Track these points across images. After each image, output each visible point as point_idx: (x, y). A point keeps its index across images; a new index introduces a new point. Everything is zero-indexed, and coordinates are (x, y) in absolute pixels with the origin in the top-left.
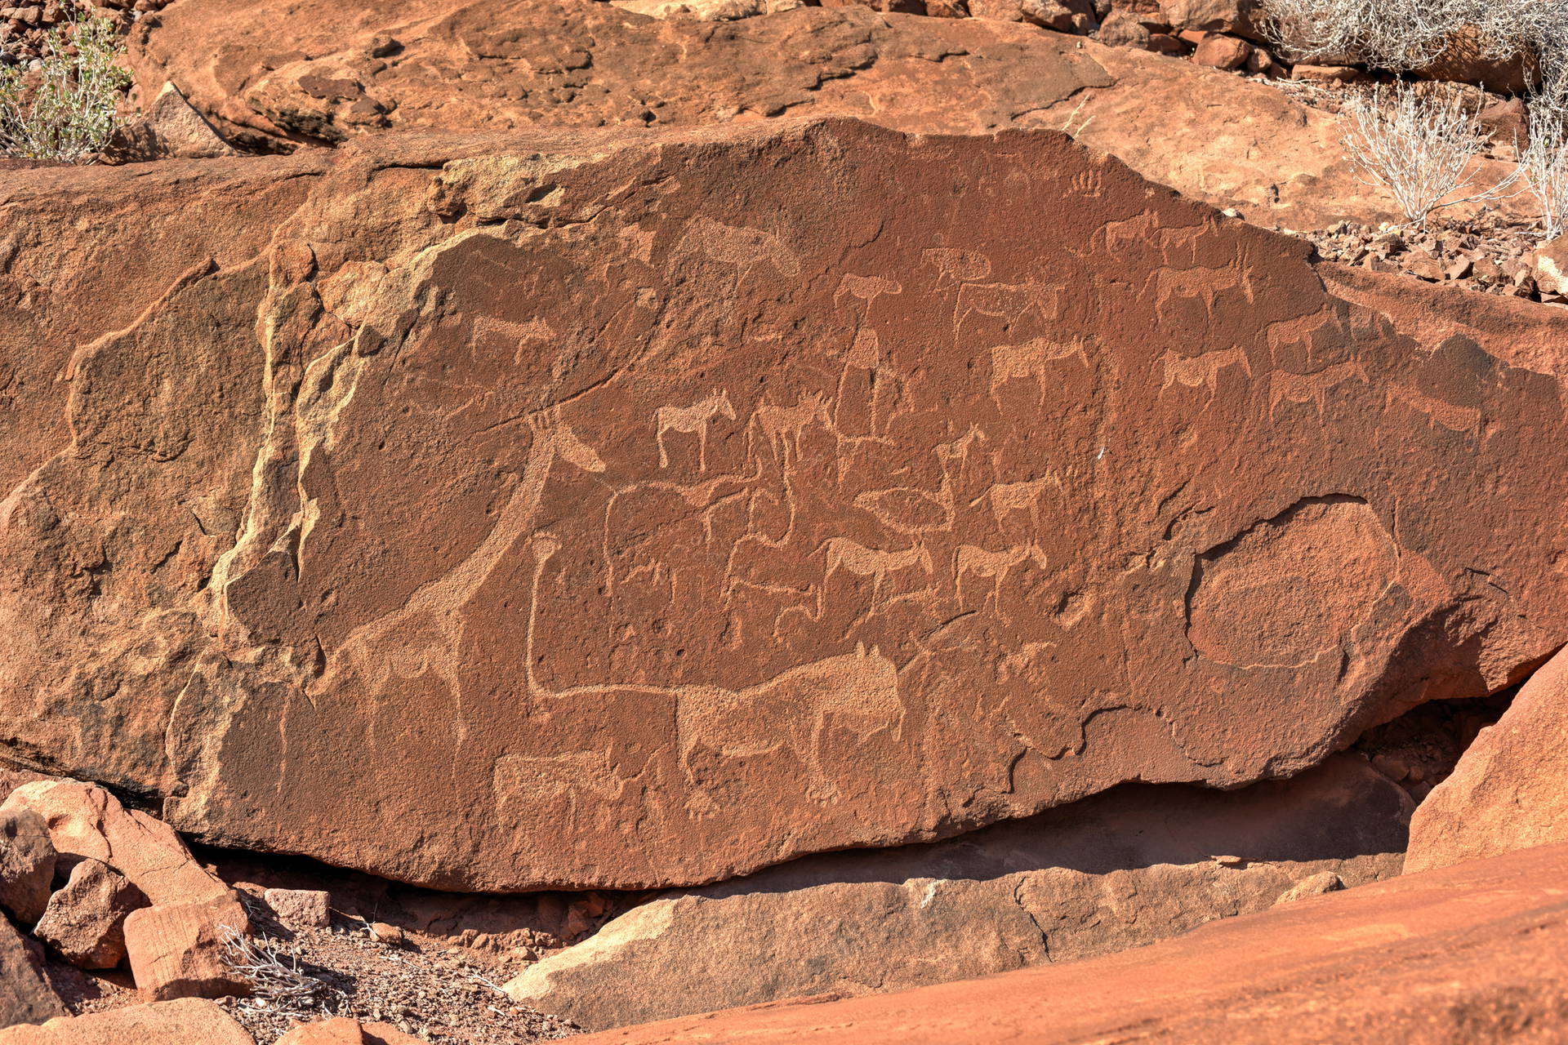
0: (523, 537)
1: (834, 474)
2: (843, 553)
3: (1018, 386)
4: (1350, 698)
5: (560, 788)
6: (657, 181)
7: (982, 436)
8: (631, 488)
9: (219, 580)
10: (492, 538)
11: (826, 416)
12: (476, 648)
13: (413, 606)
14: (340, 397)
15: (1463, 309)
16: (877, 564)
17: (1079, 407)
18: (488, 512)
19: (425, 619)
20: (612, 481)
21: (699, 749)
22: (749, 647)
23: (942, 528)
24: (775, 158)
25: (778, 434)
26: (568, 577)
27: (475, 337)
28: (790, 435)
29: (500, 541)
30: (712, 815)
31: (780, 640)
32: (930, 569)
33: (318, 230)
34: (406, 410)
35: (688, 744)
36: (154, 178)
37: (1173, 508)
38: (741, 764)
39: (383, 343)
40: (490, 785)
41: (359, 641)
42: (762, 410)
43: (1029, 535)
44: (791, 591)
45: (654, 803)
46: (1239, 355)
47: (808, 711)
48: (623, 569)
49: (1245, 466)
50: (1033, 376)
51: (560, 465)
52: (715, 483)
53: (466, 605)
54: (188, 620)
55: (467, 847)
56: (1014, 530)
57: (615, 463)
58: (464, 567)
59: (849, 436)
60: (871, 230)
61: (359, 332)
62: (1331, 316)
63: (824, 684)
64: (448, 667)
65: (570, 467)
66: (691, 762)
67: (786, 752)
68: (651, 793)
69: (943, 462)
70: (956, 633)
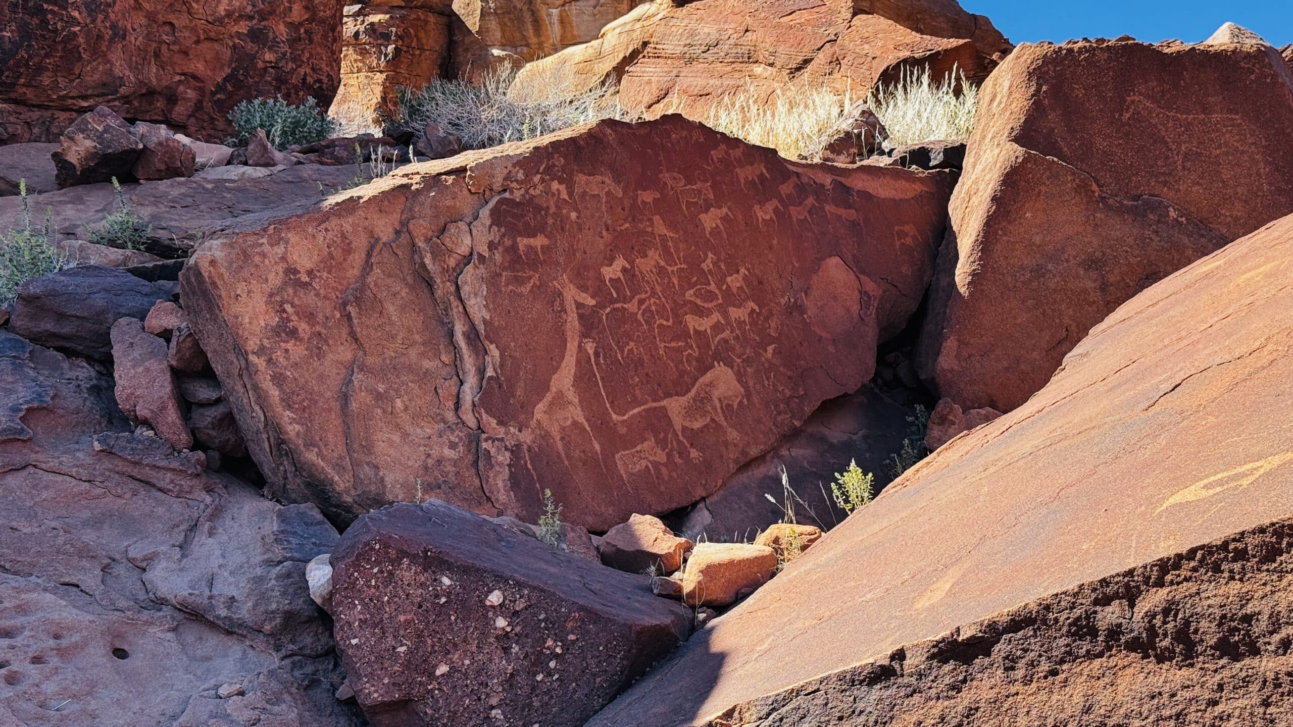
0: (580, 344)
2: (692, 322)
3: (715, 231)
7: (713, 256)
8: (608, 310)
9: (469, 399)
10: (569, 347)
11: (659, 259)
12: (586, 404)
13: (553, 388)
14: (481, 291)
18: (561, 335)
20: (600, 308)
22: (680, 375)
25: (647, 271)
27: (521, 249)
28: (651, 271)
29: (572, 347)
31: (689, 368)
32: (723, 321)
38: (701, 431)
42: (637, 261)
43: (748, 298)
44: (682, 344)
46: (775, 202)
47: (710, 399)
50: (717, 226)
51: (579, 306)
52: (635, 301)
53: (573, 383)
57: (598, 299)
58: (565, 363)
59: (671, 267)
61: (475, 256)
62: (794, 179)
63: (711, 384)
64: (579, 415)
65: (582, 304)
66: (683, 436)
67: (712, 420)
69: (706, 271)
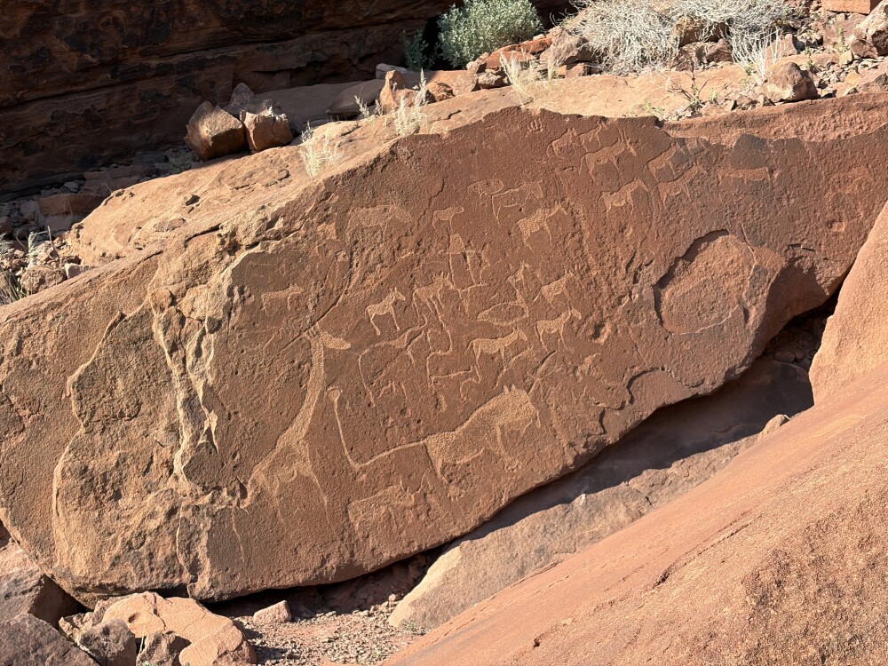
0: (322, 393)
1: (463, 309)
2: (481, 346)
3: (536, 236)
4: (754, 329)
5: (383, 509)
6: (327, 198)
7: (527, 266)
8: (367, 350)
9: (178, 468)
10: (307, 399)
11: (449, 283)
12: (318, 455)
13: (280, 446)
14: (207, 357)
15: (741, 122)
16: (499, 345)
17: (570, 235)
18: (301, 386)
19: (288, 449)
20: (356, 351)
21: (444, 466)
22: (451, 407)
23: (524, 317)
24: (380, 167)
25: (429, 299)
26: (351, 404)
27: (264, 304)
28: (435, 298)
29: (312, 399)
30: (462, 496)
31: (465, 399)
32: (525, 339)
33: (168, 279)
34: (242, 351)
35: (439, 466)
36: (78, 283)
37: (633, 267)
38: (468, 465)
39: (220, 322)
40: (348, 520)
41: (259, 473)
42: (417, 291)
43: (568, 306)
44: (462, 373)
45: (432, 499)
46: (638, 183)
47: (491, 428)
48: (377, 391)
49: (661, 234)
50: (542, 228)
51: (328, 351)
52: (407, 334)
53: (306, 436)
54: (169, 492)
55: (347, 555)
56: (559, 305)
57: (354, 341)
58: (298, 417)
59: (463, 288)
60: (438, 185)
61: (206, 322)
62: (677, 148)
63: (494, 412)
64: (307, 469)
65: (333, 350)
66: (443, 472)
67: (487, 452)
68: (428, 496)
69: (514, 285)
70: (549, 365)
